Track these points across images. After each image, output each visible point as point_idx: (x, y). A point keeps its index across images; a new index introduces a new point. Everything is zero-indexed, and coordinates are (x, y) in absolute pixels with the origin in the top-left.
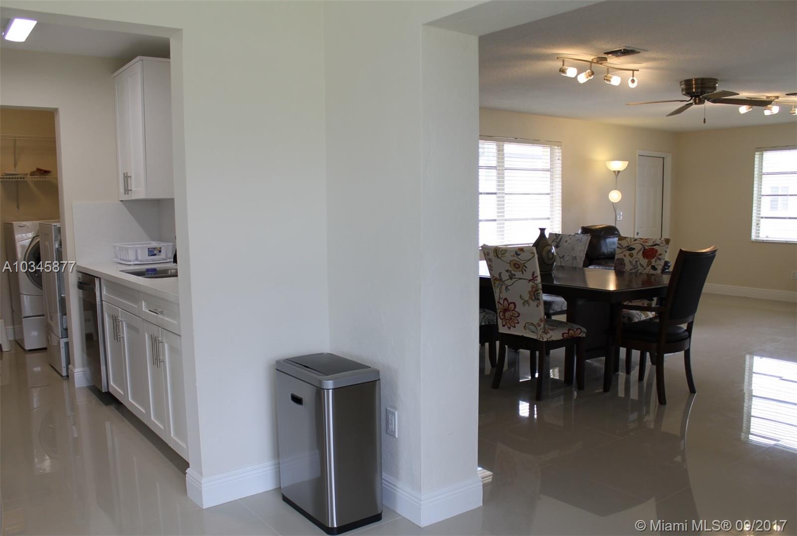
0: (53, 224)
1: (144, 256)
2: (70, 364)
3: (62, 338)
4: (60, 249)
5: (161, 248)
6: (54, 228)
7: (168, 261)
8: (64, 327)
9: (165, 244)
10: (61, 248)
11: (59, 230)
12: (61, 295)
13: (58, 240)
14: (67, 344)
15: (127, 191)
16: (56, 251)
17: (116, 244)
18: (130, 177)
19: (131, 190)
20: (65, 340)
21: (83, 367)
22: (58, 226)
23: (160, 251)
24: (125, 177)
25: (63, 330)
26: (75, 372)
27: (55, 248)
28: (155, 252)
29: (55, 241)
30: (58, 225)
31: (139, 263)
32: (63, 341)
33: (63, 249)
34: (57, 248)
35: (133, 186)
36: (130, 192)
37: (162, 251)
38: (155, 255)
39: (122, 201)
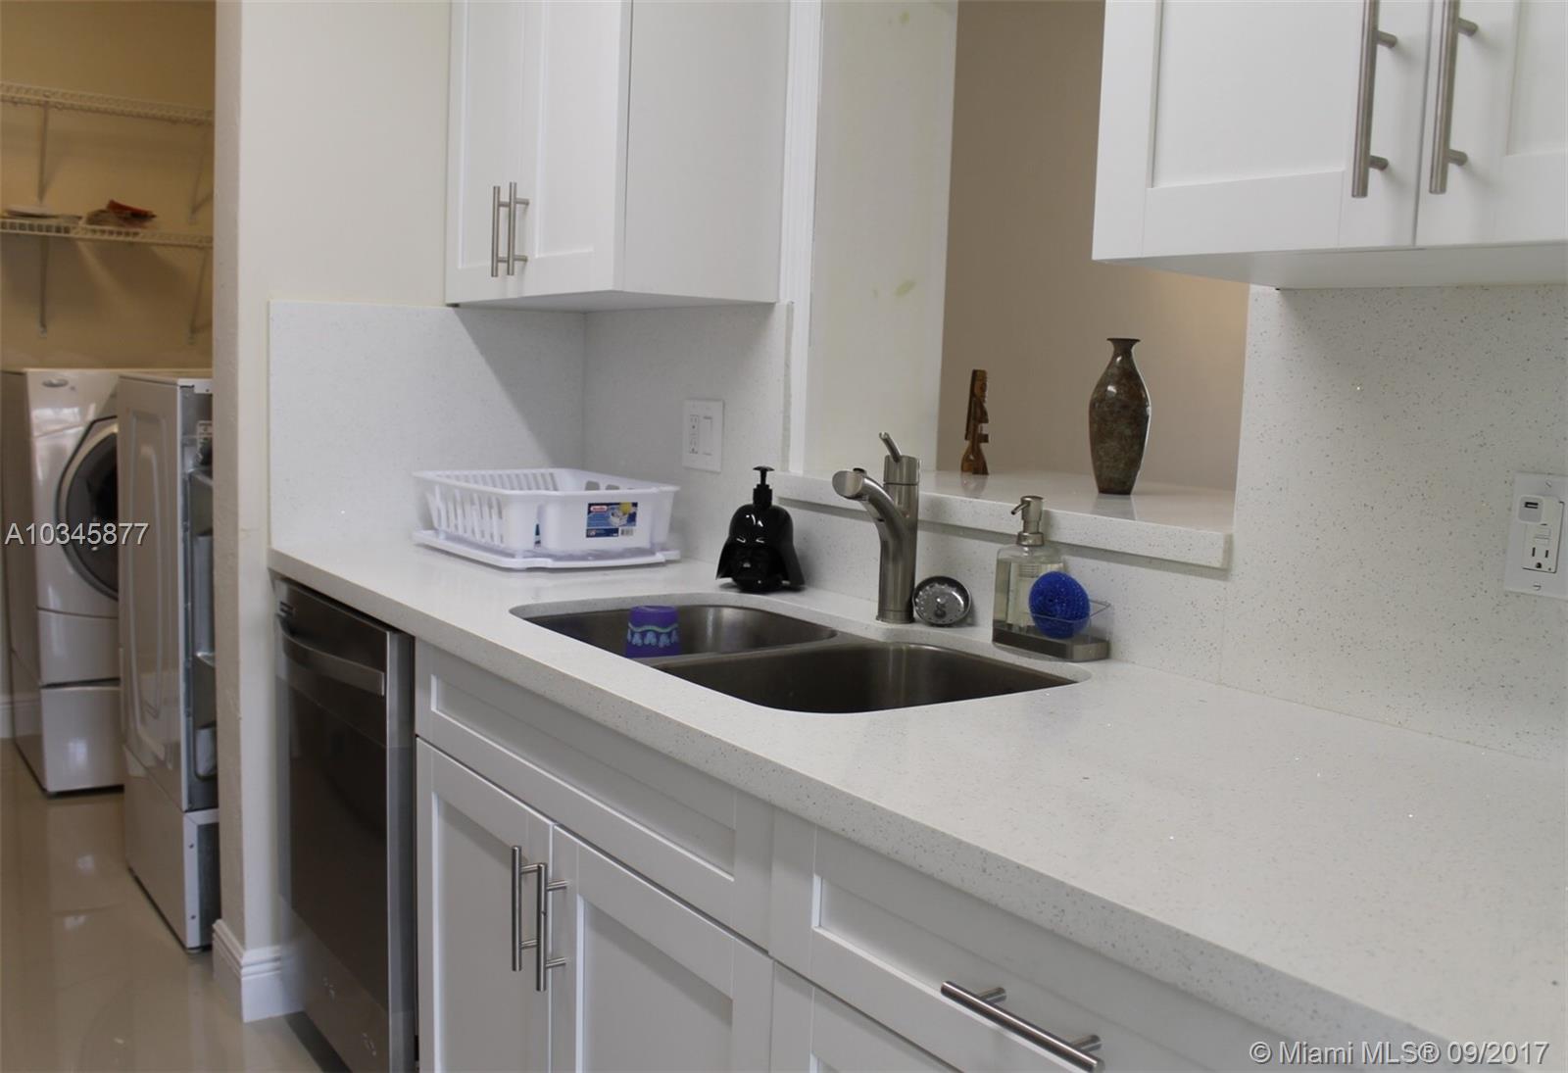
0: (182, 382)
1: (567, 532)
2: (219, 916)
3: (191, 810)
4: (201, 478)
5: (635, 505)
6: (184, 398)
7: (659, 557)
8: (202, 770)
9: (654, 489)
10: (209, 474)
11: (204, 407)
12: (194, 650)
13: (193, 443)
14: (210, 836)
15: (507, 259)
16: (184, 483)
17: (430, 475)
18: (526, 203)
19: (525, 260)
20: (201, 817)
21: (277, 939)
22: (197, 390)
23: (632, 518)
24: (500, 205)
25: (196, 780)
26: (243, 962)
27: (184, 474)
28: (615, 521)
29: (184, 446)
30: (200, 386)
31: (549, 563)
32: (192, 823)
33: (216, 482)
34: (191, 476)
35: (536, 242)
36: (518, 265)
37: (638, 518)
38: (611, 532)
39: (456, 305)
